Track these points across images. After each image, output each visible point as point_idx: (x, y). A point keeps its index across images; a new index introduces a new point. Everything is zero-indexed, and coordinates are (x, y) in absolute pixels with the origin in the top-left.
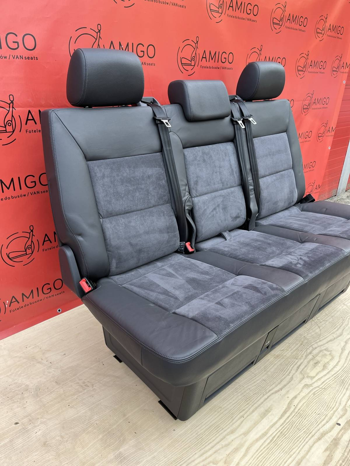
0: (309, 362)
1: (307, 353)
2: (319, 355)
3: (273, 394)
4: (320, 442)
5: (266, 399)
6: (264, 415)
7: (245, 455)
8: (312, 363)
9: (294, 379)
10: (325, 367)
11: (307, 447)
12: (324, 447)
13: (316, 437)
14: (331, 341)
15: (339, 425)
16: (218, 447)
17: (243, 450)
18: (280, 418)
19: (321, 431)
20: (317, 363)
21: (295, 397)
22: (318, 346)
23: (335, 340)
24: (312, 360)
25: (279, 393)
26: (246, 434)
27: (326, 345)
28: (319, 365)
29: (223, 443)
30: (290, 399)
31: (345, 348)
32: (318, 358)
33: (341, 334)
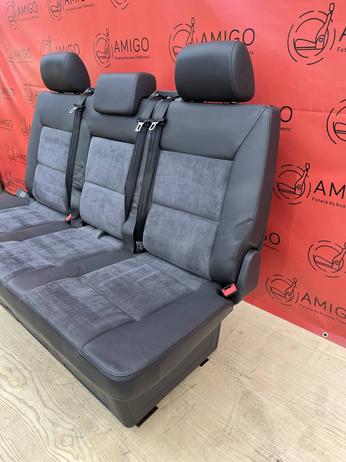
0: (13, 364)
1: (26, 365)
2: (20, 375)
8: (12, 366)
14: (38, 391)
20: (11, 371)
22: (32, 377)
23: (38, 396)
24: (15, 367)
27: (33, 385)
28: (7, 372)
31: (22, 404)
32: (16, 373)
33: (45, 406)
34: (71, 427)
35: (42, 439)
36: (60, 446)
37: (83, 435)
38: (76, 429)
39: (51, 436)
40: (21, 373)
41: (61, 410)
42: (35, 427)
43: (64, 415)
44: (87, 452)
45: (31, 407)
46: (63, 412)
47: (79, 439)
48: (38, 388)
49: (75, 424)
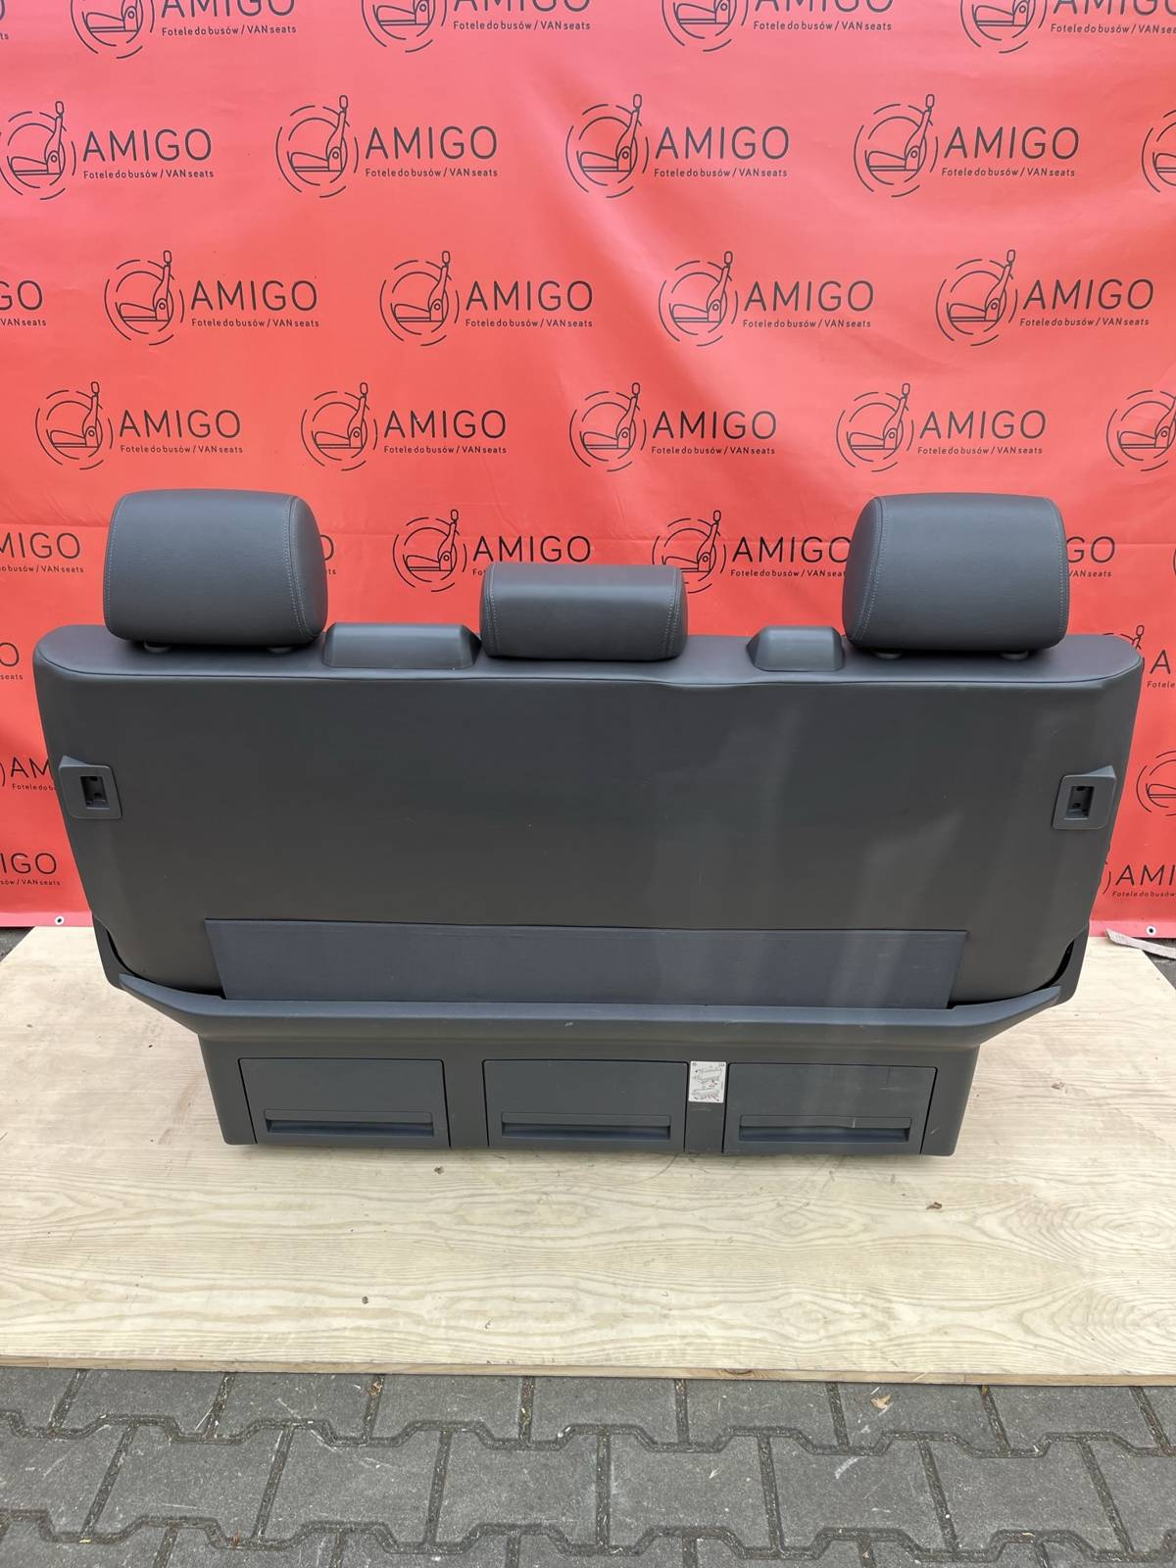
0: (508, 1202)
1: (538, 1189)
2: (555, 1207)
3: (354, 1195)
4: (293, 1294)
5: (330, 1194)
6: (290, 1207)
7: (172, 1226)
8: (512, 1206)
9: (433, 1203)
10: (527, 1226)
11: (263, 1283)
12: (280, 1303)
13: (298, 1284)
14: (632, 1203)
15: (365, 1300)
16: (162, 1193)
17: (181, 1219)
18: (297, 1227)
19: (322, 1285)
20: (525, 1212)
21: (379, 1224)
22: (586, 1195)
23: (647, 1209)
24: (520, 1203)
25: (364, 1201)
26: (218, 1207)
27: (607, 1202)
28: (522, 1217)
29: (175, 1195)
30: (367, 1219)
31: (638, 1232)
32: (541, 1208)
33: (685, 1209)
34: (773, 1205)
35: (754, 1243)
36: (794, 1232)
37: (805, 1201)
38: (781, 1203)
39: (760, 1231)
40: (548, 1203)
41: (718, 1199)
42: (716, 1240)
43: (736, 1201)
44: (845, 1213)
45: (662, 1226)
46: (727, 1198)
47: (808, 1208)
48: (626, 1199)
49: (772, 1198)
